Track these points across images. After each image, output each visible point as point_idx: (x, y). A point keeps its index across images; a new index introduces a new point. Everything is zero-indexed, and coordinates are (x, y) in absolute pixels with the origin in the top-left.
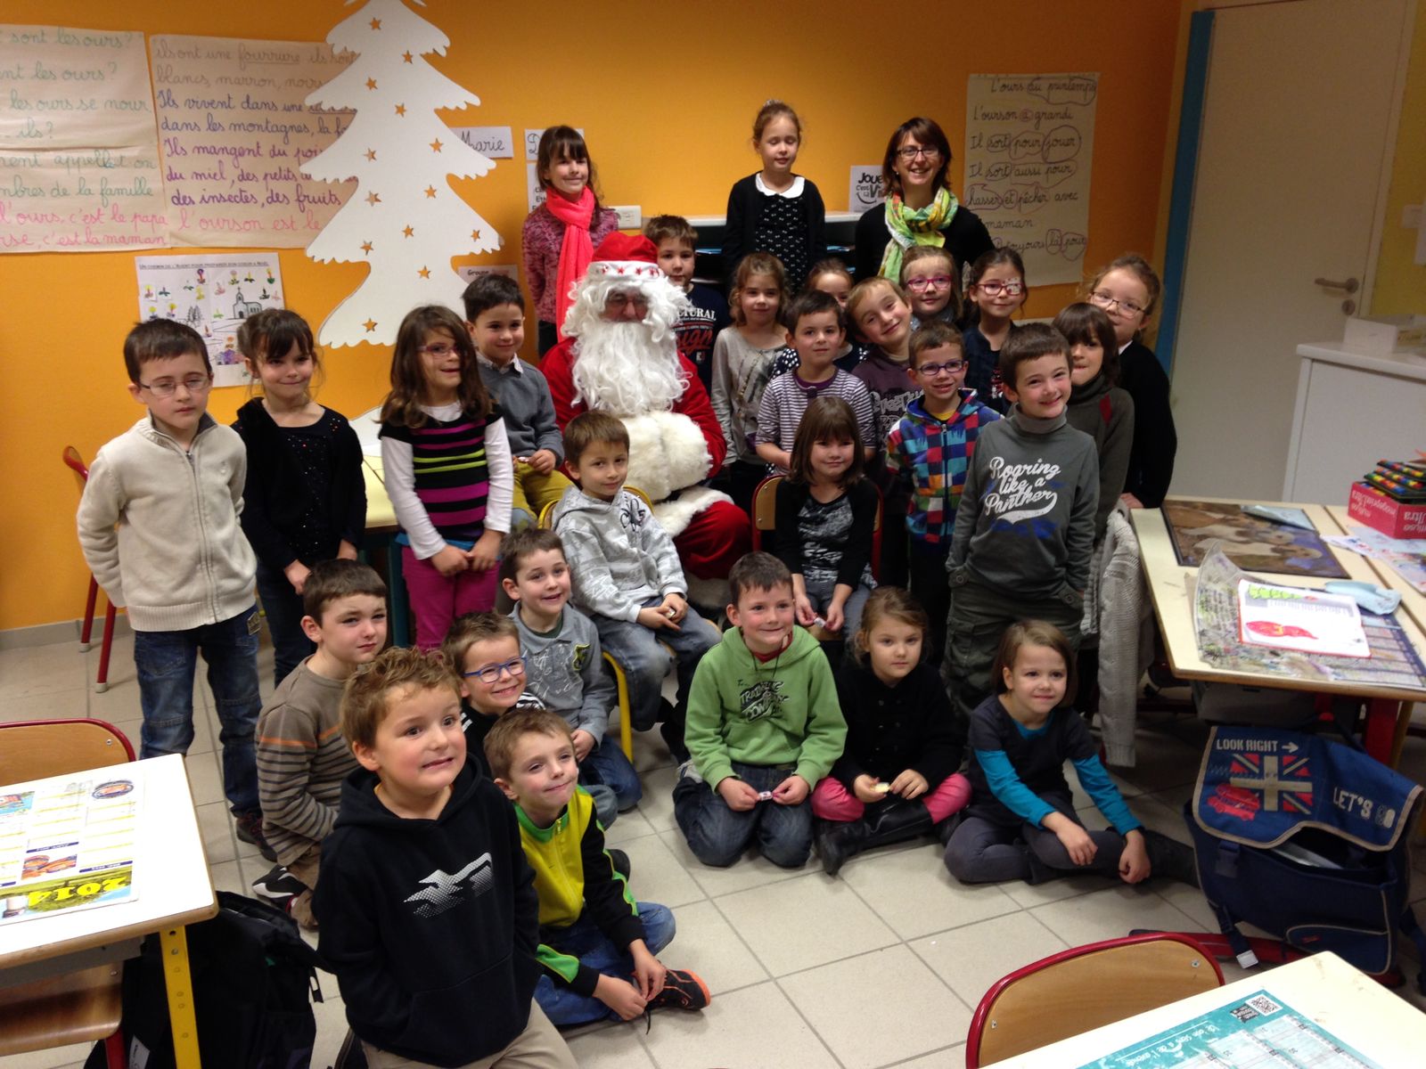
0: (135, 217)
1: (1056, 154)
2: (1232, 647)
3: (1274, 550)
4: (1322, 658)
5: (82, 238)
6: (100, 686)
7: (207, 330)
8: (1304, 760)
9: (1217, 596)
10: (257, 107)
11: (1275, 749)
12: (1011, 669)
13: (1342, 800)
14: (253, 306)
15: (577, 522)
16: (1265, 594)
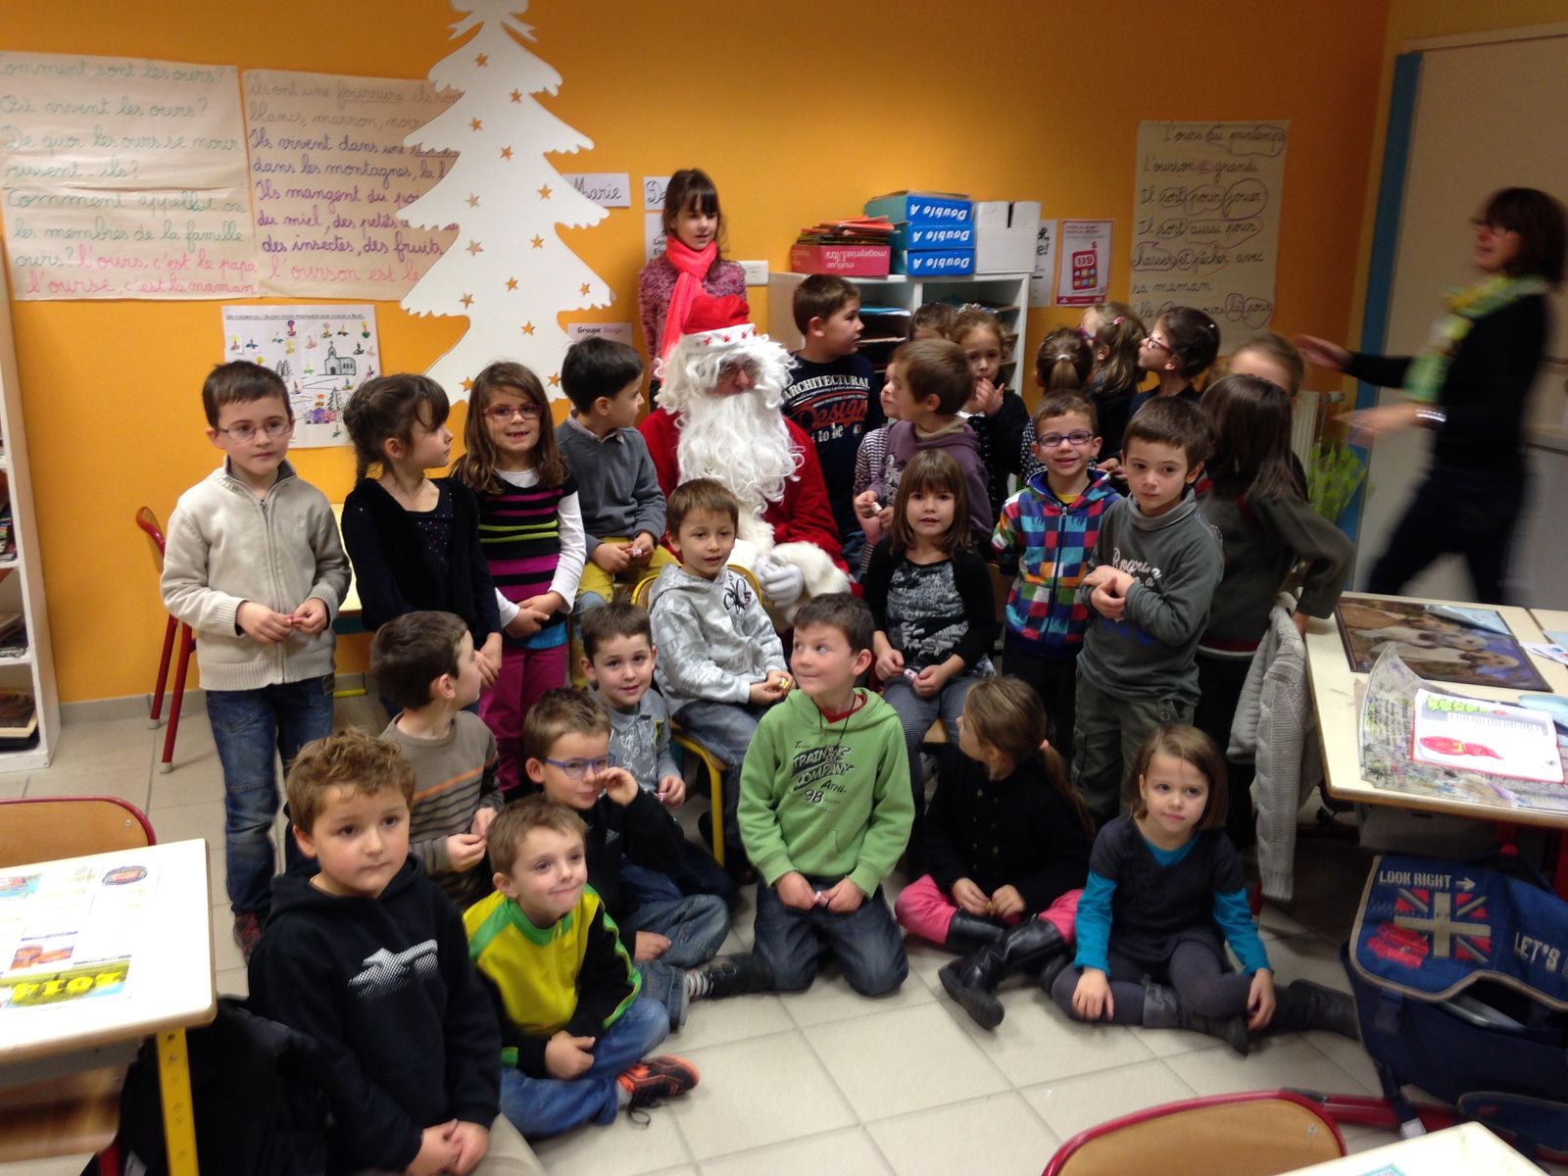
0: (223, 264)
1: (1238, 210)
2: (1400, 765)
4: (1506, 782)
5: (166, 285)
6: (164, 766)
7: (296, 387)
8: (1481, 900)
9: (1390, 707)
10: (355, 148)
11: (1448, 885)
12: (1145, 777)
13: (1524, 947)
14: (346, 361)
15: (676, 602)
16: (1446, 707)
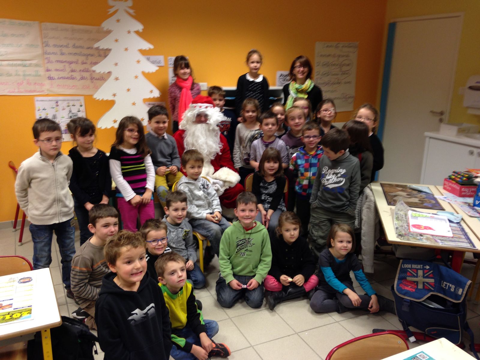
0: (35, 84)
1: (345, 68)
2: (407, 233)
3: (419, 200)
4: (437, 237)
5: (17, 90)
6: (19, 244)
8: (432, 271)
9: (401, 216)
10: (77, 47)
11: (422, 268)
12: (334, 240)
13: (444, 285)
14: (75, 114)
16: (417, 215)
